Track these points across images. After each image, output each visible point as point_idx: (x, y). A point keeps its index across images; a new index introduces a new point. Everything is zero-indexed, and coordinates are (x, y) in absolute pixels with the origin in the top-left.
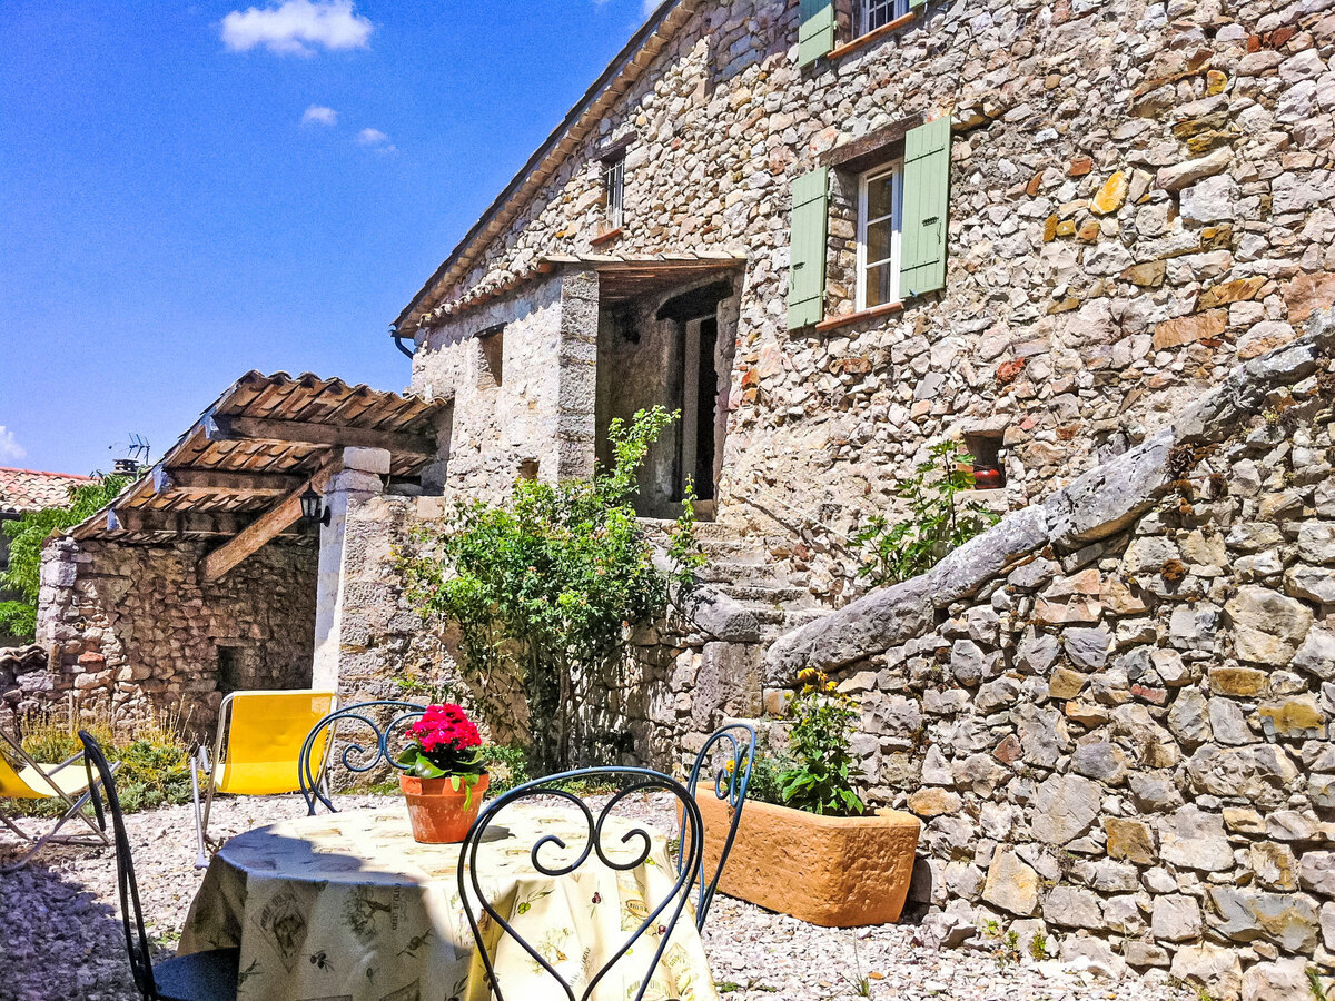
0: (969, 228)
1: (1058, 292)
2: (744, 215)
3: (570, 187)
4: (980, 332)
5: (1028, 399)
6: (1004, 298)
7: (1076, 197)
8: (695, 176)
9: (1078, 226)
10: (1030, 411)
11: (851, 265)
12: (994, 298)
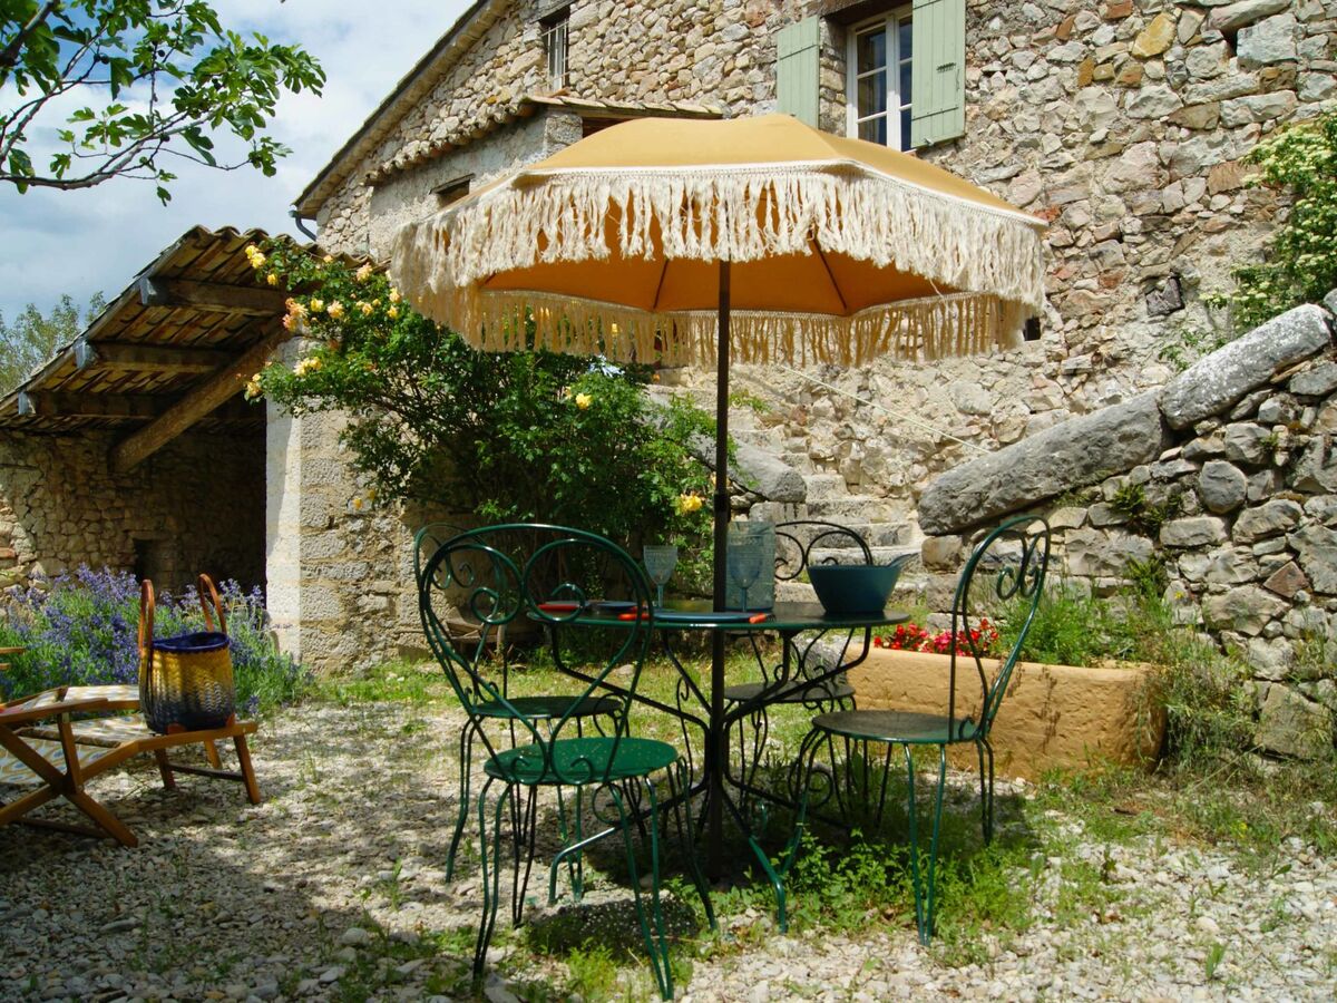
0: (988, 74)
1: (1094, 138)
2: (718, 69)
3: (503, 50)
4: (1008, 180)
5: (1065, 247)
6: (1034, 145)
7: (1115, 40)
8: (654, 32)
9: (1118, 70)
10: (1067, 260)
11: (842, 117)
12: (1024, 145)
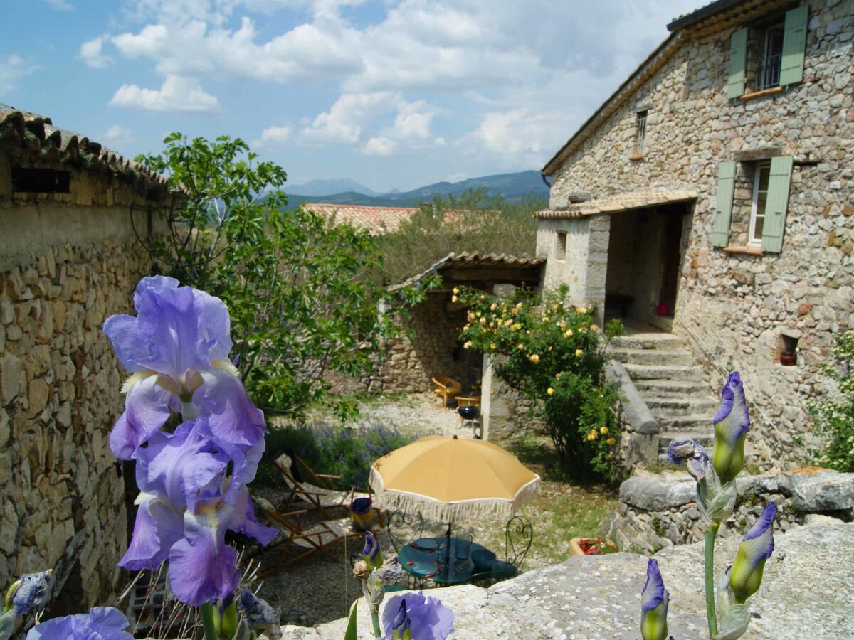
0: (796, 222)
1: (831, 275)
2: (698, 172)
3: (623, 122)
4: (794, 283)
5: (811, 327)
6: (807, 269)
7: (844, 226)
8: (678, 140)
9: (844, 242)
10: (811, 334)
11: (749, 214)
12: (801, 267)
